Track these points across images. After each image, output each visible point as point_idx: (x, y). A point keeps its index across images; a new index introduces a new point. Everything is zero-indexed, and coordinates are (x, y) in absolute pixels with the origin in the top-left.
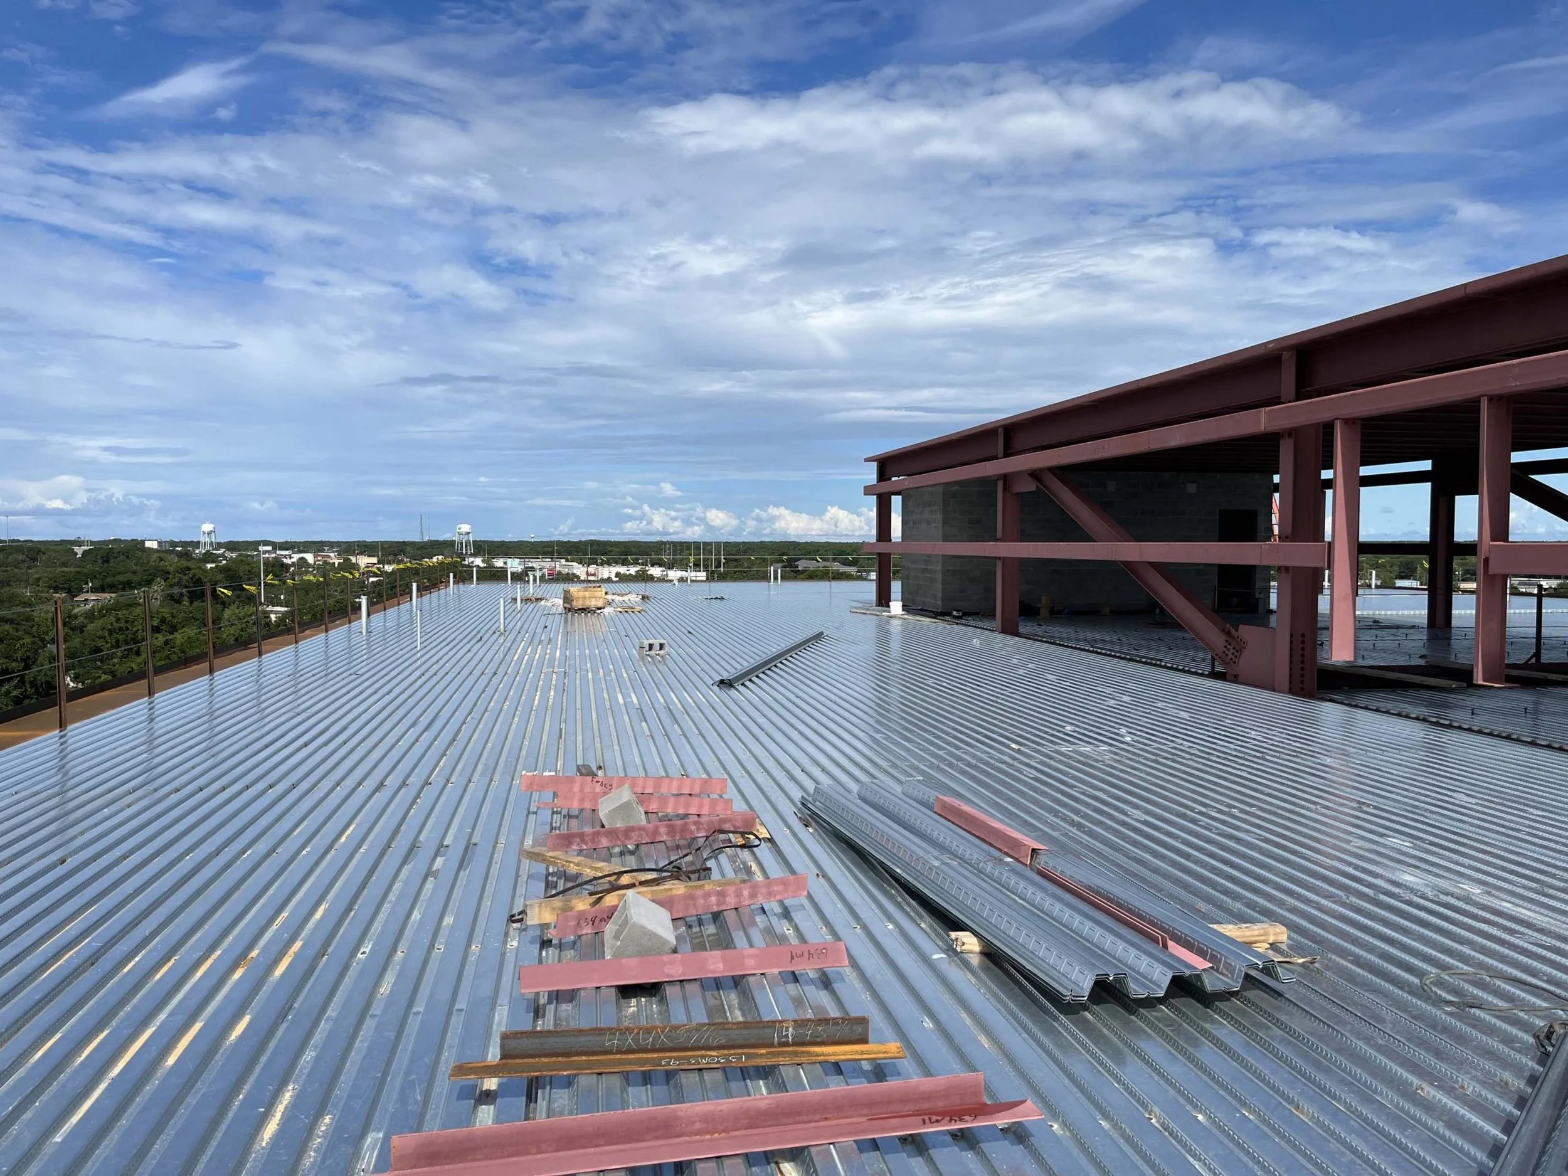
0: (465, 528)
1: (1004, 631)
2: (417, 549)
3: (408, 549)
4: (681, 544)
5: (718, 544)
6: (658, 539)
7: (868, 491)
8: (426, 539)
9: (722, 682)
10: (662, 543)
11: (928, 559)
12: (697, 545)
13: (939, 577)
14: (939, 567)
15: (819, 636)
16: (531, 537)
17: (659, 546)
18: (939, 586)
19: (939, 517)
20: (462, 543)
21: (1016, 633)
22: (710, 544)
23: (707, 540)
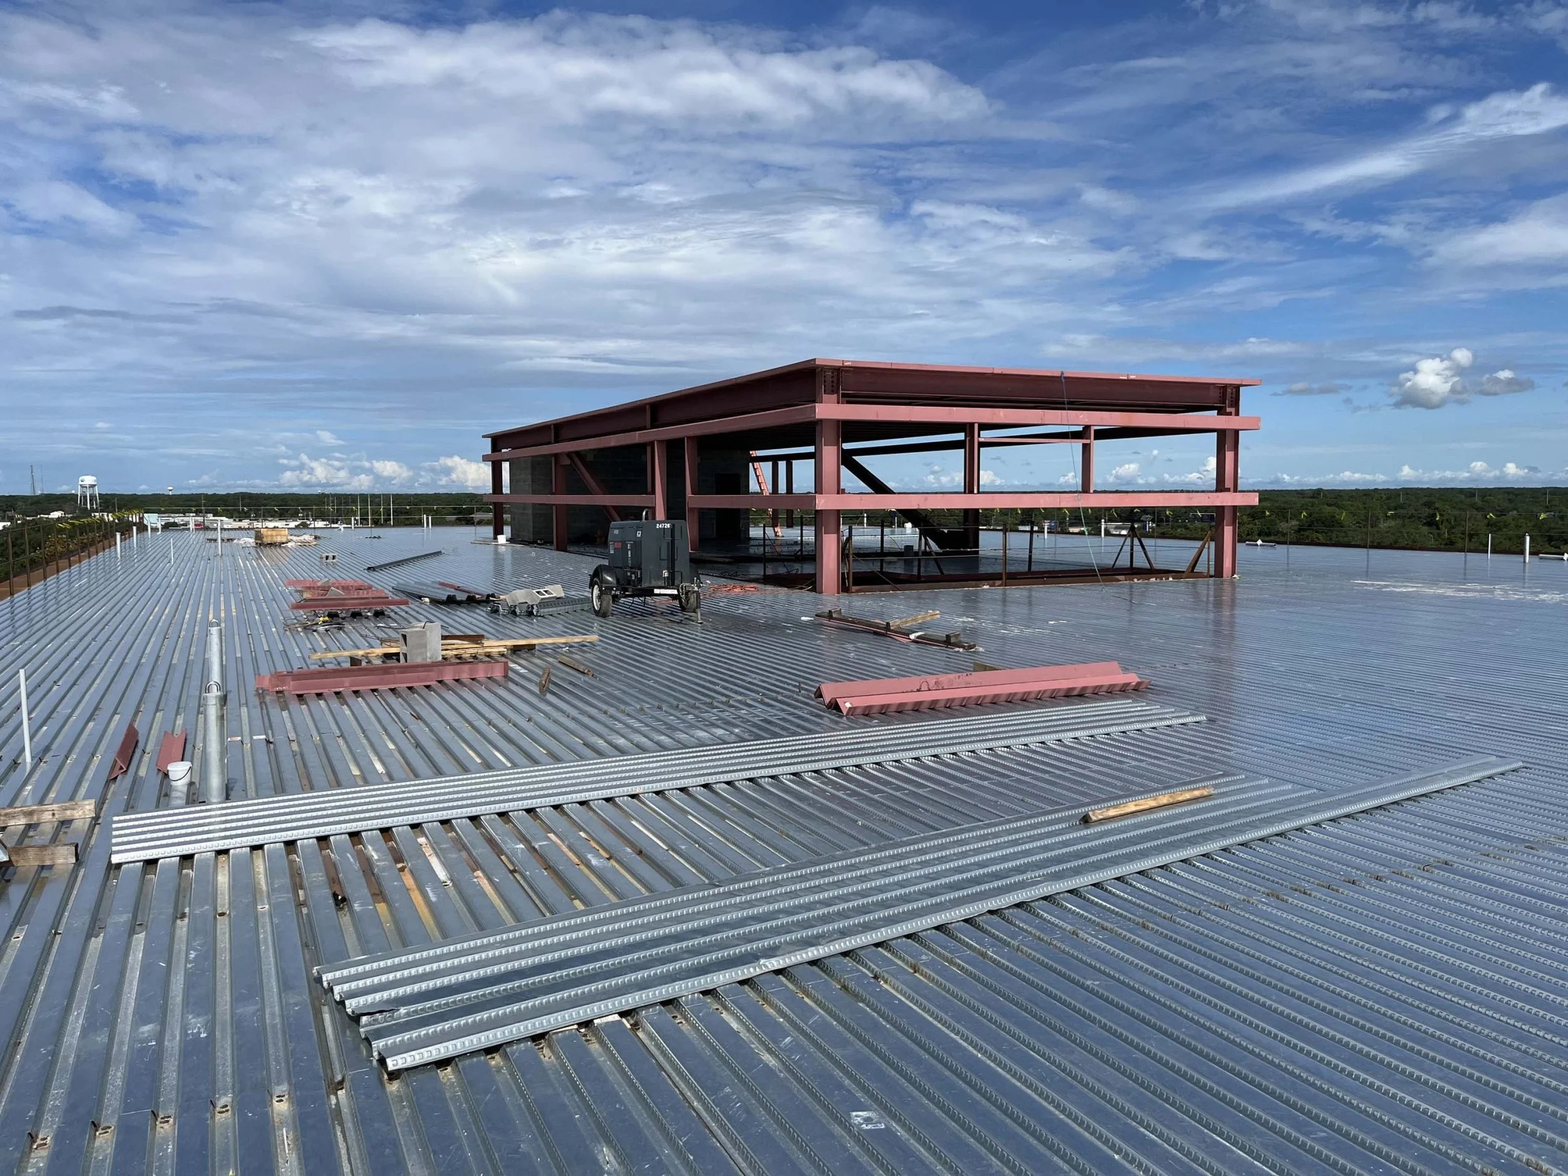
0: (89, 480)
1: (558, 549)
2: (32, 504)
3: (20, 503)
4: (346, 496)
5: (387, 497)
6: (319, 491)
7: (485, 458)
8: (39, 493)
9: (369, 568)
10: (323, 495)
11: (524, 506)
12: (364, 498)
13: (531, 517)
14: (530, 512)
15: (438, 553)
16: (169, 489)
17: (322, 499)
18: (531, 524)
19: (529, 477)
20: (85, 497)
21: (565, 551)
22: (378, 496)
23: (376, 492)
